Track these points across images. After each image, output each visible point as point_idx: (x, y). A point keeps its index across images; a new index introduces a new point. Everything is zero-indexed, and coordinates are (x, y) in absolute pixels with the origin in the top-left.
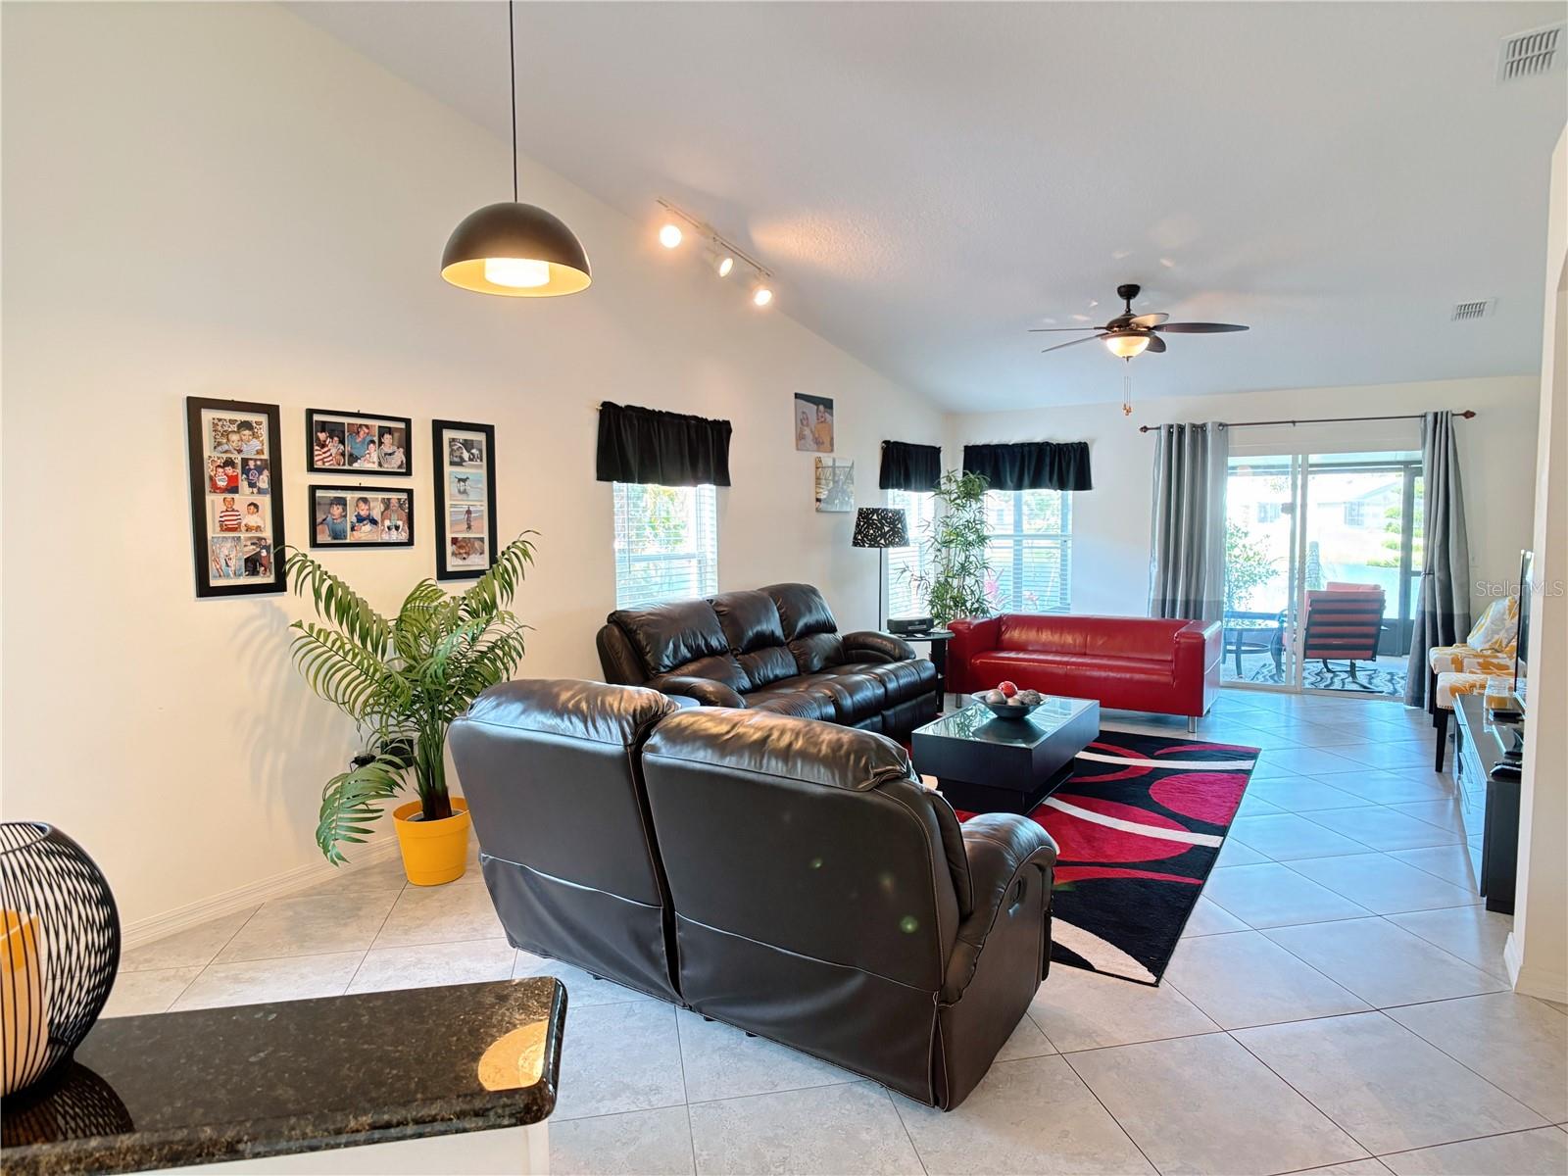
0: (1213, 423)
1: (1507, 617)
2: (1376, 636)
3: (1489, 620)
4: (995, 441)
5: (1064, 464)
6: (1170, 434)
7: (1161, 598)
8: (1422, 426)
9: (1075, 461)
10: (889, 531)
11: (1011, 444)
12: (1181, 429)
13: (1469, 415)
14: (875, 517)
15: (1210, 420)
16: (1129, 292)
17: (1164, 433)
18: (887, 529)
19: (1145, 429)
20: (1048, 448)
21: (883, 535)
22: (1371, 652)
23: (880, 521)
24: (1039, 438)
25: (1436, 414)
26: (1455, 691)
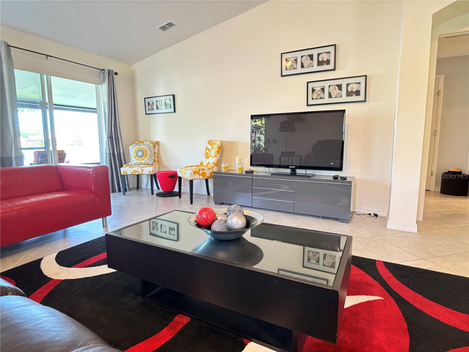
8: (102, 74)
13: (116, 73)
25: (109, 70)
26: (195, 173)
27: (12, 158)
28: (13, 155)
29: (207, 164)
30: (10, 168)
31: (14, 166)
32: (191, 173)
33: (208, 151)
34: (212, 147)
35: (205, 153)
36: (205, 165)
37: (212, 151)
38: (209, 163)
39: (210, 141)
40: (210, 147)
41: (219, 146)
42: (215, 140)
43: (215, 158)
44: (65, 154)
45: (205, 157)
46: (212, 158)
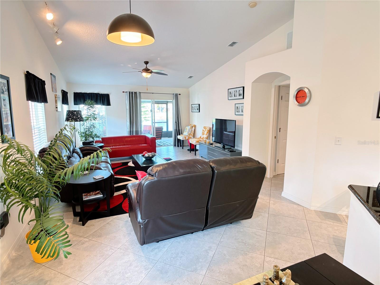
0: (139, 92)
1: (190, 129)
2: (161, 135)
3: (188, 130)
4: (83, 92)
5: (103, 99)
6: (130, 93)
7: (130, 130)
8: (173, 96)
9: (106, 99)
10: (80, 117)
11: (88, 93)
12: (132, 93)
13: (180, 94)
14: (75, 113)
15: (138, 91)
16: (147, 63)
17: (128, 93)
18: (79, 116)
19: (123, 92)
20: (99, 95)
21: (78, 118)
22: (160, 138)
23: (77, 114)
24: (96, 92)
25: (176, 94)
26: (197, 142)
27: (139, 131)
28: (139, 130)
29: (203, 138)
30: (138, 135)
31: (139, 134)
32: (195, 142)
33: (203, 132)
34: (205, 130)
35: (202, 132)
36: (202, 138)
37: (205, 132)
38: (204, 137)
39: (204, 127)
40: (204, 130)
41: (208, 130)
42: (207, 127)
43: (206, 135)
44: (163, 128)
45: (202, 134)
46: (205, 135)
